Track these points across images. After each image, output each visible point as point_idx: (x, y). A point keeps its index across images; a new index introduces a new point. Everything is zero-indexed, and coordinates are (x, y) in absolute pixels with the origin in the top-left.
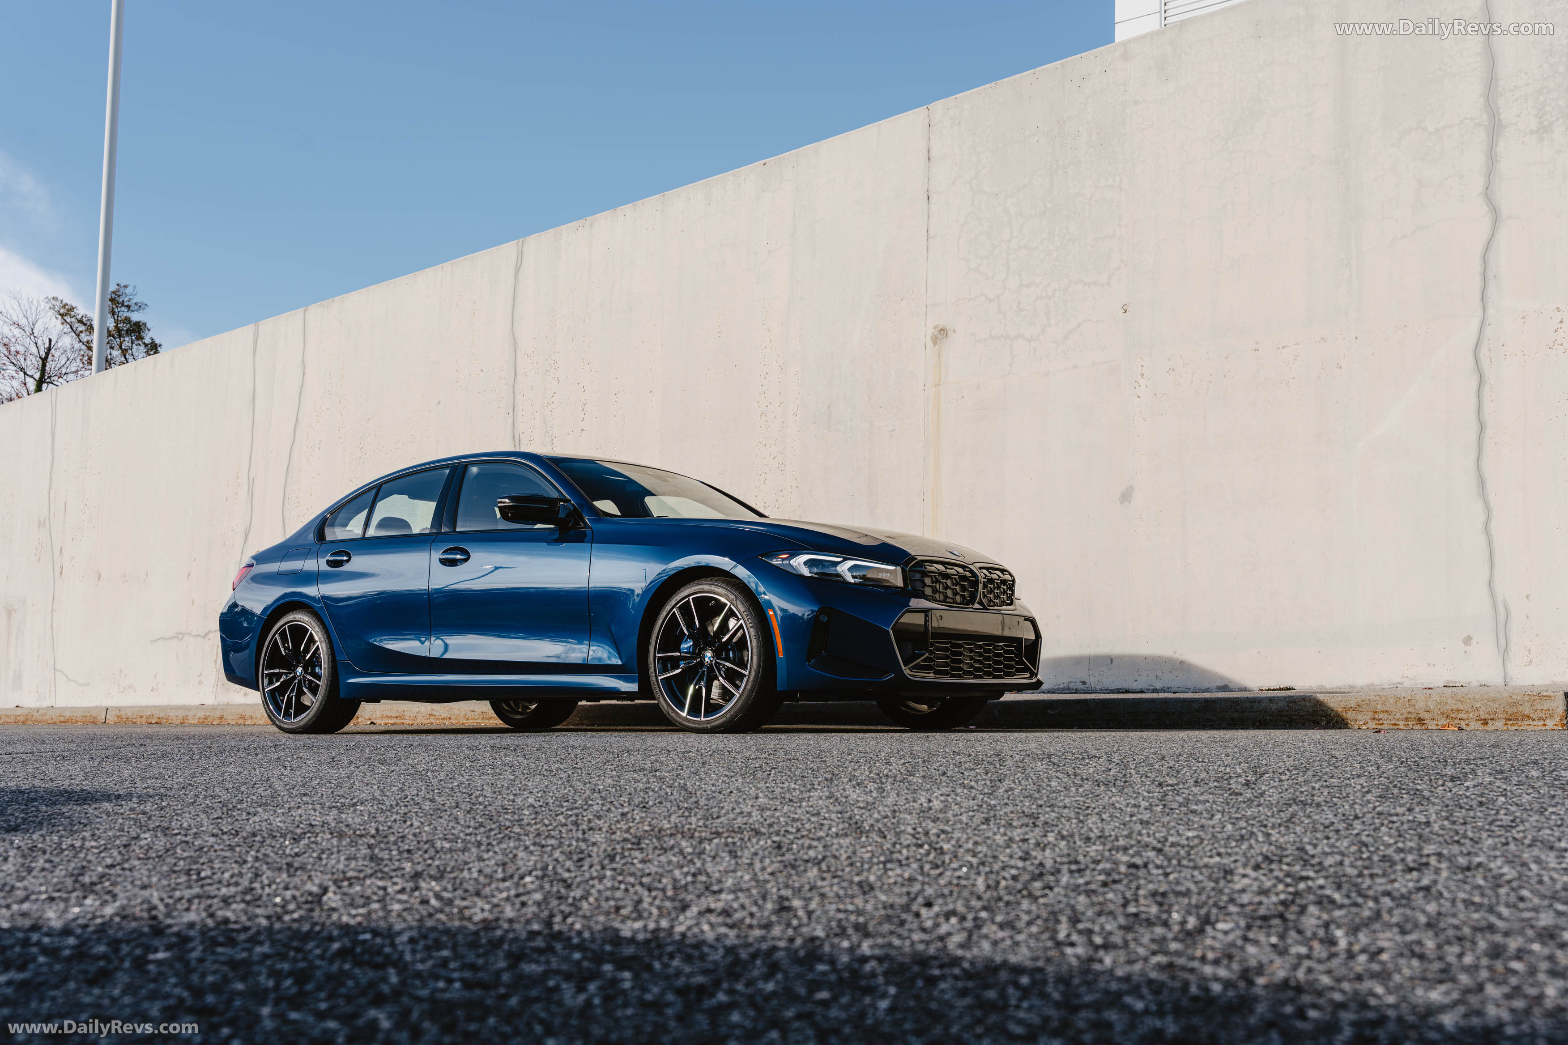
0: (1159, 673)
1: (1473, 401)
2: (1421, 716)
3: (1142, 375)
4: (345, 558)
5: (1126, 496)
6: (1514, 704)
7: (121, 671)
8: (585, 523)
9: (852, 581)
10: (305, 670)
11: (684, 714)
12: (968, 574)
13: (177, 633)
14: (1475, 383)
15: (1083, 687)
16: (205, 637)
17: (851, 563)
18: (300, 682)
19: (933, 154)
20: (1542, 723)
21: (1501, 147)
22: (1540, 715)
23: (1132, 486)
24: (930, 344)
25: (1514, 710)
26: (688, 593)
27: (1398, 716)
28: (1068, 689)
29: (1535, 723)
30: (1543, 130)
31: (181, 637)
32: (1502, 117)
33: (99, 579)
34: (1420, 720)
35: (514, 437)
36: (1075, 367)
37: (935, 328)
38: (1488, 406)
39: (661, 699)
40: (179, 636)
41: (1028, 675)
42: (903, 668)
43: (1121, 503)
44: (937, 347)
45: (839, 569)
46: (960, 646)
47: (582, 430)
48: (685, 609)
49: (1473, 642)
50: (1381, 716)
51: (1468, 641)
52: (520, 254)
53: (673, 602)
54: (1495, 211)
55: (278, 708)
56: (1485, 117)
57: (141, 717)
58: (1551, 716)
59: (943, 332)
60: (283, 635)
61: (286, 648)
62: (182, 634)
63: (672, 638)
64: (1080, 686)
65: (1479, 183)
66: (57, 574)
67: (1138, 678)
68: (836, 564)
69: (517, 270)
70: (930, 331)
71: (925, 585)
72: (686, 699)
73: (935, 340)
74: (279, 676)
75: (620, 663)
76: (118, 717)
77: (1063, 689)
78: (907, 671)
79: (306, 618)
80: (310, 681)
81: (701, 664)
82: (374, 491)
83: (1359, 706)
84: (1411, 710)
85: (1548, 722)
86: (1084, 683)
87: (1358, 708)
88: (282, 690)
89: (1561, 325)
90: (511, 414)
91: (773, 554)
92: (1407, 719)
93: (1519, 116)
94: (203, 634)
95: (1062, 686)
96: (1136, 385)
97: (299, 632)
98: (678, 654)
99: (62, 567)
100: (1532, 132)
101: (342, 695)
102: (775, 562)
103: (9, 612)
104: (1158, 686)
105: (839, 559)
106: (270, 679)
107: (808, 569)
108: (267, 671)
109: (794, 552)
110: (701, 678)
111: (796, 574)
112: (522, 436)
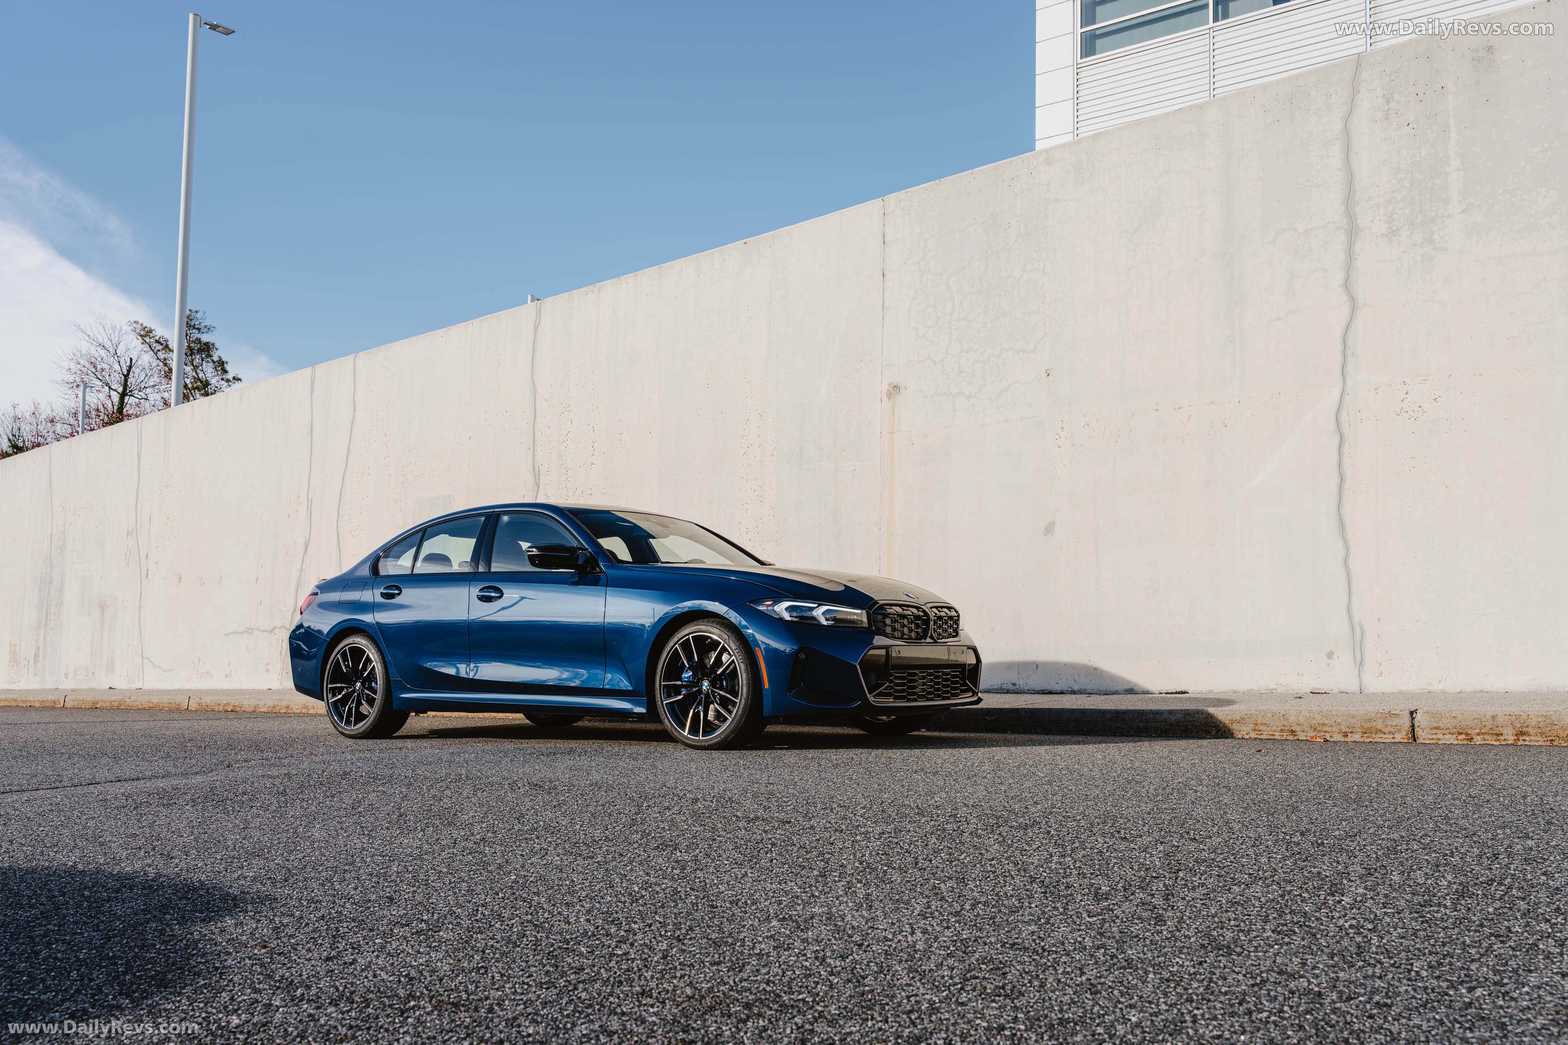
0: (1076, 678)
1: (1335, 457)
2: (1293, 728)
3: (1062, 428)
4: (396, 592)
5: (1049, 529)
6: (1369, 720)
7: (199, 660)
8: (600, 568)
9: (825, 623)
10: (363, 684)
11: (686, 734)
12: (921, 614)
13: (247, 629)
14: (1336, 441)
15: (1013, 688)
16: (271, 632)
17: (825, 608)
18: (359, 695)
19: (887, 239)
20: (1392, 736)
21: (1358, 247)
22: (1391, 729)
23: (1054, 521)
24: (885, 398)
25: (1369, 725)
26: (688, 631)
27: (1274, 728)
28: (1001, 689)
29: (1386, 736)
30: (1392, 234)
32: (1358, 222)
33: (180, 581)
34: (1292, 731)
35: (534, 468)
36: (1006, 421)
37: (889, 385)
38: (1347, 462)
39: (666, 720)
40: (250, 631)
41: (971, 694)
42: (868, 695)
43: (1045, 535)
44: (891, 401)
45: (815, 613)
46: (915, 675)
47: (592, 464)
48: (686, 645)
49: (1335, 656)
50: (1261, 728)
51: (1330, 655)
52: (539, 313)
53: (675, 640)
54: (1353, 300)
55: (341, 717)
56: (1345, 221)
57: (219, 705)
58: (1399, 731)
59: (896, 388)
60: (344, 655)
61: (347, 666)
62: (252, 629)
63: (674, 669)
64: (1011, 687)
65: (1338, 277)
66: (144, 576)
67: (1059, 681)
68: (812, 609)
69: (536, 328)
70: (885, 388)
71: (885, 625)
72: (687, 720)
73: (889, 398)
74: (341, 689)
75: (631, 688)
76: (199, 704)
77: (997, 689)
78: (871, 698)
79: (364, 642)
80: (368, 695)
81: (700, 691)
82: (420, 534)
83: (1243, 719)
84: (1285, 723)
85: (1396, 736)
86: (1014, 684)
87: (1242, 721)
88: (344, 701)
89: (1405, 396)
90: (531, 448)
91: (760, 600)
92: (1282, 731)
93: (1372, 221)
94: (270, 630)
95: (996, 687)
96: (1057, 437)
97: (358, 653)
98: (680, 683)
99: (148, 571)
100: (1383, 235)
101: (395, 707)
102: (761, 608)
103: (103, 608)
104: (1076, 688)
105: (814, 605)
106: (333, 692)
107: (790, 614)
108: (329, 686)
109: (777, 600)
110: (699, 703)
111: (779, 619)
112: (541, 468)
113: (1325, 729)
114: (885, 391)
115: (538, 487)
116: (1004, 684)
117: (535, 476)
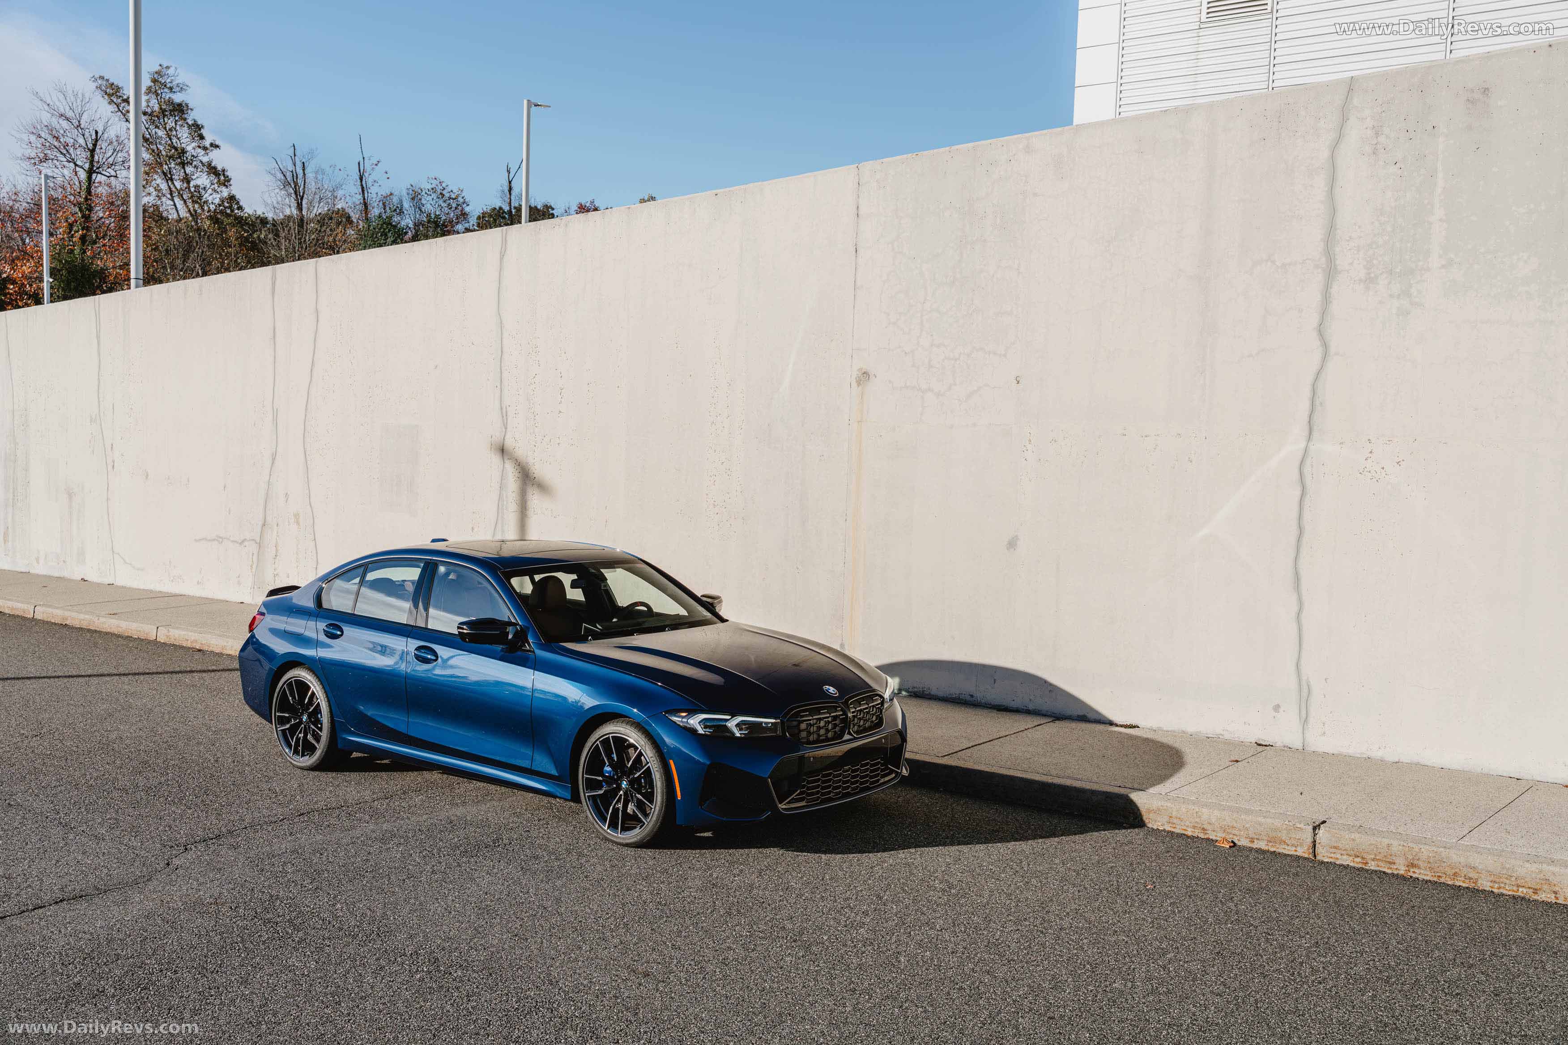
1: (1296, 509)
2: (1205, 826)
3: (1030, 441)
4: (339, 633)
5: (1012, 544)
6: (1276, 830)
7: (170, 562)
8: (529, 645)
9: (738, 735)
10: (309, 717)
11: (606, 828)
12: (839, 713)
13: (217, 536)
14: (1298, 493)
15: (971, 699)
16: (241, 544)
17: (738, 720)
18: (305, 726)
19: (862, 212)
20: (1294, 848)
21: (1335, 289)
22: (1294, 842)
23: (1017, 536)
24: (854, 384)
26: (610, 729)
30: (1369, 281)
31: (221, 540)
32: (1337, 262)
33: (147, 478)
35: (502, 409)
36: (974, 425)
37: (858, 370)
38: (1307, 515)
39: (588, 811)
40: (219, 539)
42: (779, 805)
43: (1008, 549)
44: (860, 387)
45: (729, 724)
47: (560, 412)
48: (606, 742)
49: (1281, 710)
51: (1277, 708)
52: (504, 241)
53: (597, 736)
54: (1325, 346)
55: (290, 746)
56: (1324, 259)
57: (187, 641)
59: (865, 376)
60: (290, 685)
61: (294, 698)
62: (222, 538)
63: (595, 764)
64: (968, 698)
65: (1314, 319)
66: (110, 468)
67: (1015, 698)
68: (727, 720)
69: (502, 257)
70: (855, 373)
71: (800, 731)
72: (608, 814)
73: (859, 383)
74: (288, 720)
75: (557, 774)
76: (167, 636)
77: (955, 699)
78: (782, 806)
79: (309, 677)
80: (314, 730)
81: (619, 789)
82: (362, 569)
85: (1299, 849)
86: (972, 696)
88: (293, 730)
89: (1370, 455)
90: (499, 386)
91: (676, 712)
93: (1351, 264)
94: (240, 541)
96: (1024, 449)
97: (303, 687)
98: (600, 778)
99: (114, 462)
100: (1360, 280)
101: (340, 746)
102: (675, 719)
103: (70, 495)
104: (1031, 707)
105: (728, 717)
106: (282, 721)
107: (703, 726)
108: (277, 714)
109: (692, 712)
110: (619, 800)
111: (693, 731)
112: (509, 409)
113: (1234, 832)
114: (854, 377)
115: (506, 428)
116: (962, 694)
117: (503, 417)
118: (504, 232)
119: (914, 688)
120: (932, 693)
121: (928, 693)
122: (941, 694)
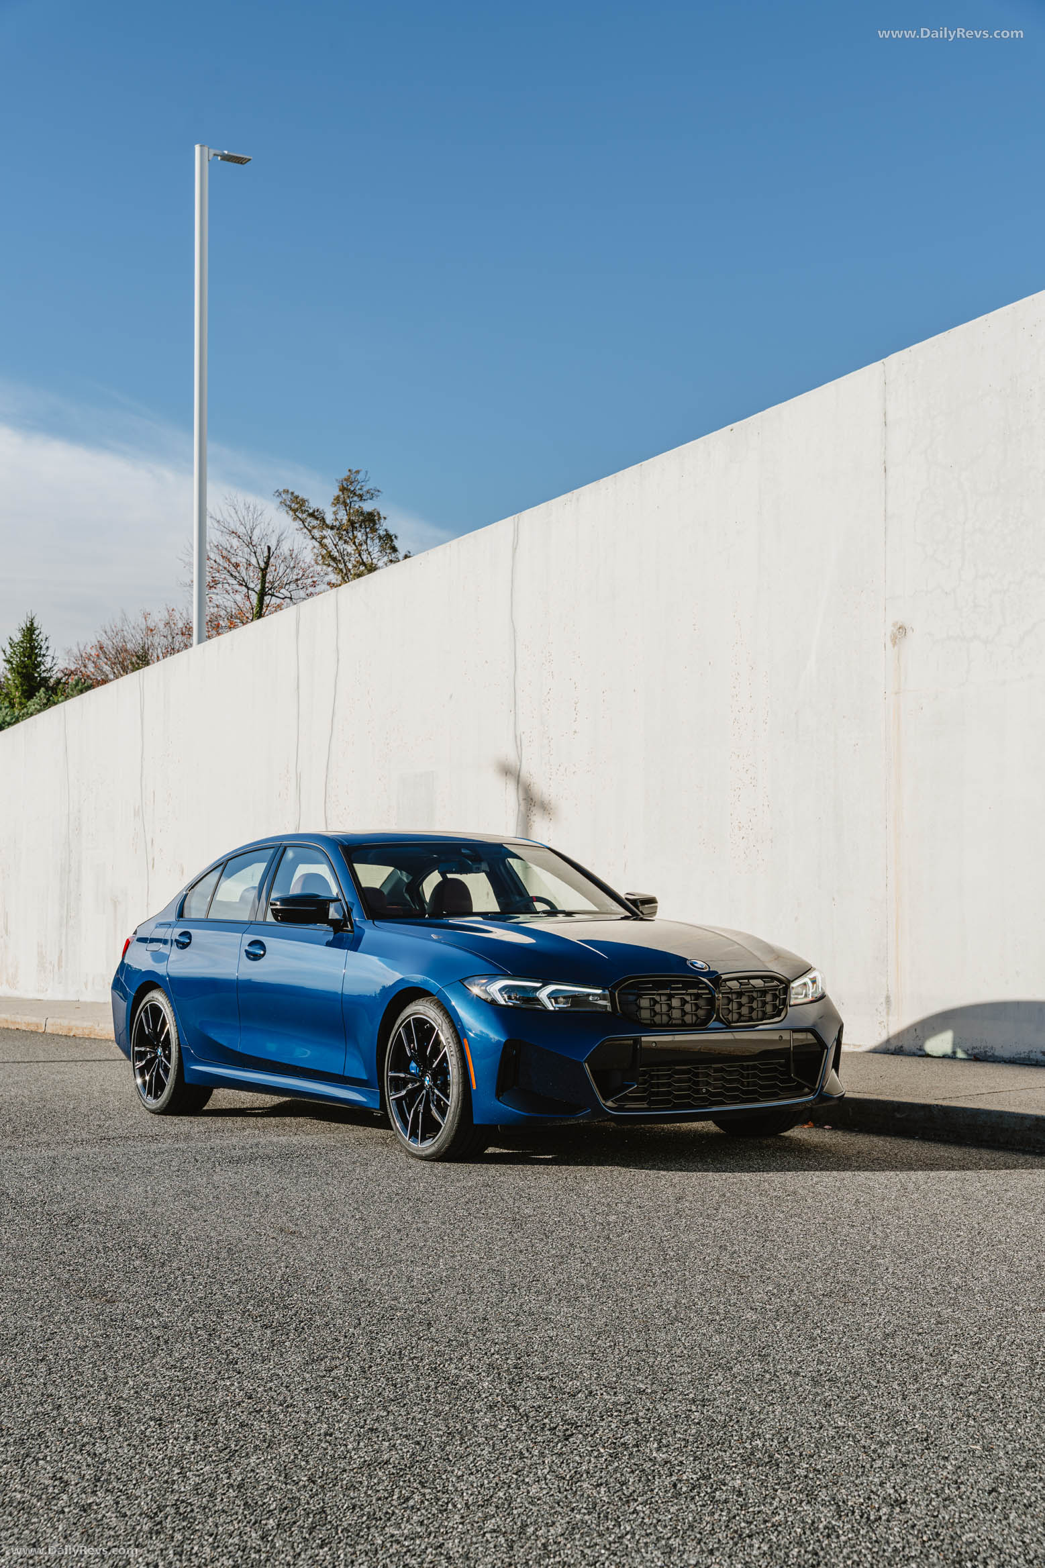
4: (188, 940)
8: (351, 923)
9: (552, 1008)
10: (162, 1050)
11: (408, 1138)
12: (701, 991)
17: (551, 988)
18: (159, 1062)
24: (889, 644)
28: (1029, 1059)
35: (516, 737)
37: (894, 625)
42: (602, 1101)
44: (897, 648)
45: (540, 994)
47: (575, 732)
48: (408, 1027)
52: (517, 531)
53: (399, 1022)
55: (144, 1088)
59: (902, 629)
60: (146, 1012)
61: (149, 1027)
63: (400, 1058)
66: (150, 866)
68: (537, 989)
69: (515, 549)
70: (890, 629)
71: (640, 1008)
72: (410, 1120)
73: (894, 644)
74: (144, 1054)
75: (366, 1078)
78: (608, 1104)
79: (161, 999)
80: (165, 1064)
81: (422, 1087)
82: (221, 868)
90: (513, 710)
91: (474, 978)
95: (1022, 1056)
97: (156, 1011)
98: (404, 1076)
99: (154, 859)
101: (187, 1080)
102: (473, 988)
103: (115, 904)
105: (539, 985)
106: (140, 1056)
107: (506, 996)
108: (136, 1049)
109: (492, 977)
110: (420, 1102)
111: (493, 1003)
112: (523, 736)
114: (888, 634)
115: (521, 757)
116: (1032, 1051)
117: (517, 747)
118: (516, 519)
119: (973, 1048)
120: (996, 1054)
121: (990, 1054)
122: (1007, 1054)
